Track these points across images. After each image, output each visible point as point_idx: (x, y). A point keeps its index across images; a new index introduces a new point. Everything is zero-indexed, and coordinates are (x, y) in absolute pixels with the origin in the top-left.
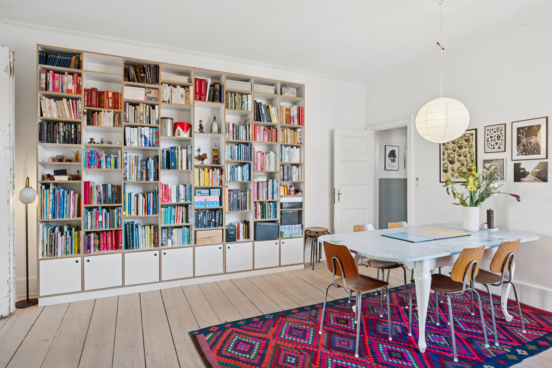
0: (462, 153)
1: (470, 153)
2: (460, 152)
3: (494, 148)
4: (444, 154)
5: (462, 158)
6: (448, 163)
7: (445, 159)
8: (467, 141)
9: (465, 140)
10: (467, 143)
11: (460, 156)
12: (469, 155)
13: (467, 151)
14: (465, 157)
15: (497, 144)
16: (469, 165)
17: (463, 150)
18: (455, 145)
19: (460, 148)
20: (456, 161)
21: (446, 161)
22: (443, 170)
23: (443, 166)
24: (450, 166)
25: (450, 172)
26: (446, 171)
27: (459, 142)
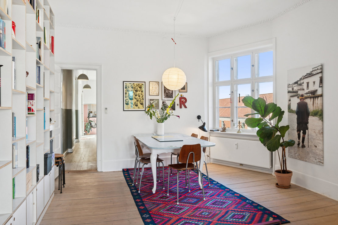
0: (137, 94)
1: (142, 94)
2: (136, 93)
3: (154, 93)
4: (126, 94)
5: (137, 97)
6: (129, 99)
7: (127, 97)
8: (140, 88)
9: (139, 87)
10: (140, 89)
11: (136, 95)
12: (141, 96)
13: (140, 93)
14: (139, 96)
15: (155, 91)
16: (141, 101)
17: (138, 92)
18: (133, 89)
19: (136, 91)
20: (134, 99)
21: (127, 98)
22: (126, 103)
23: (126, 101)
24: (130, 101)
25: (130, 104)
26: (127, 104)
27: (136, 88)
